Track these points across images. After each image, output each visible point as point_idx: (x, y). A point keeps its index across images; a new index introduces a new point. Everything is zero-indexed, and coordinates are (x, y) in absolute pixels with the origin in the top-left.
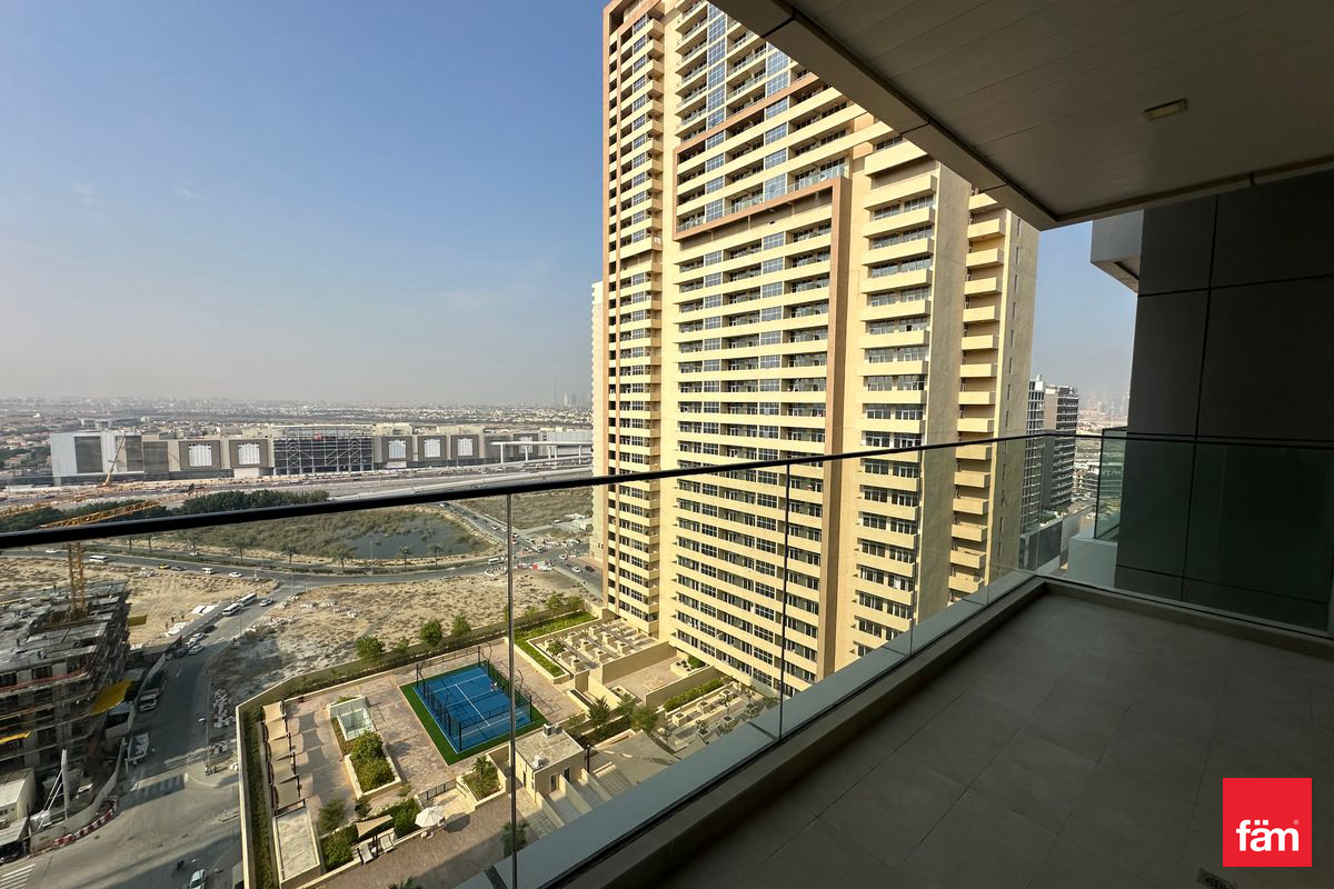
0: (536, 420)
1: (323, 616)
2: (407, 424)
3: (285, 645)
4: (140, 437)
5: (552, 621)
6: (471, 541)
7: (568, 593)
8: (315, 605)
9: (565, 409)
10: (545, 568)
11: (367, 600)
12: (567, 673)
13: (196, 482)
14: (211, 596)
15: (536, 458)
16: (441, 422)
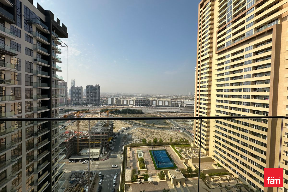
0: (182, 98)
1: (139, 133)
2: (156, 98)
3: (133, 137)
4: (118, 99)
5: (181, 144)
6: (166, 123)
7: (186, 139)
8: (138, 131)
9: (190, 96)
10: (181, 132)
11: (146, 131)
12: (183, 158)
13: (124, 106)
14: (124, 126)
15: (182, 106)
16: (163, 98)
